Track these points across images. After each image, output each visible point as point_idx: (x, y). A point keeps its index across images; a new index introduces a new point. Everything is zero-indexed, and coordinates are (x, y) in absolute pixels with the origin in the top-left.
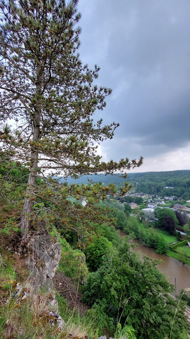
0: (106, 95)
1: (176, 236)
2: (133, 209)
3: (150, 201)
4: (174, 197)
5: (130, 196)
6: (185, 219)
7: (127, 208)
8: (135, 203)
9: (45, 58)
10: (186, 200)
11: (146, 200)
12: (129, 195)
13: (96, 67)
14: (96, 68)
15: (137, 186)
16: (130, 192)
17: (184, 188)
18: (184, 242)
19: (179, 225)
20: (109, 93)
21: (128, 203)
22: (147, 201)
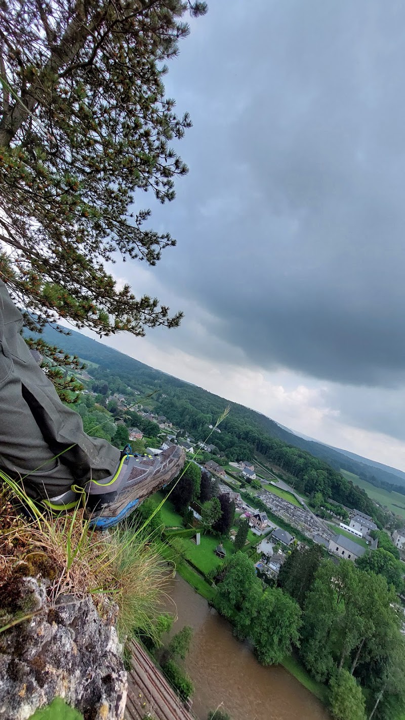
0: (176, 172)
1: (183, 517)
2: (132, 441)
3: (170, 439)
4: (213, 447)
5: (138, 414)
6: (212, 492)
7: (120, 434)
8: (142, 431)
9: (99, 19)
10: (229, 460)
11: (165, 434)
12: (138, 411)
13: (186, 117)
14: (185, 120)
15: (160, 400)
16: (142, 407)
17: (236, 438)
18: (191, 531)
19: (198, 498)
20: (181, 173)
21: (128, 427)
22: (166, 436)
